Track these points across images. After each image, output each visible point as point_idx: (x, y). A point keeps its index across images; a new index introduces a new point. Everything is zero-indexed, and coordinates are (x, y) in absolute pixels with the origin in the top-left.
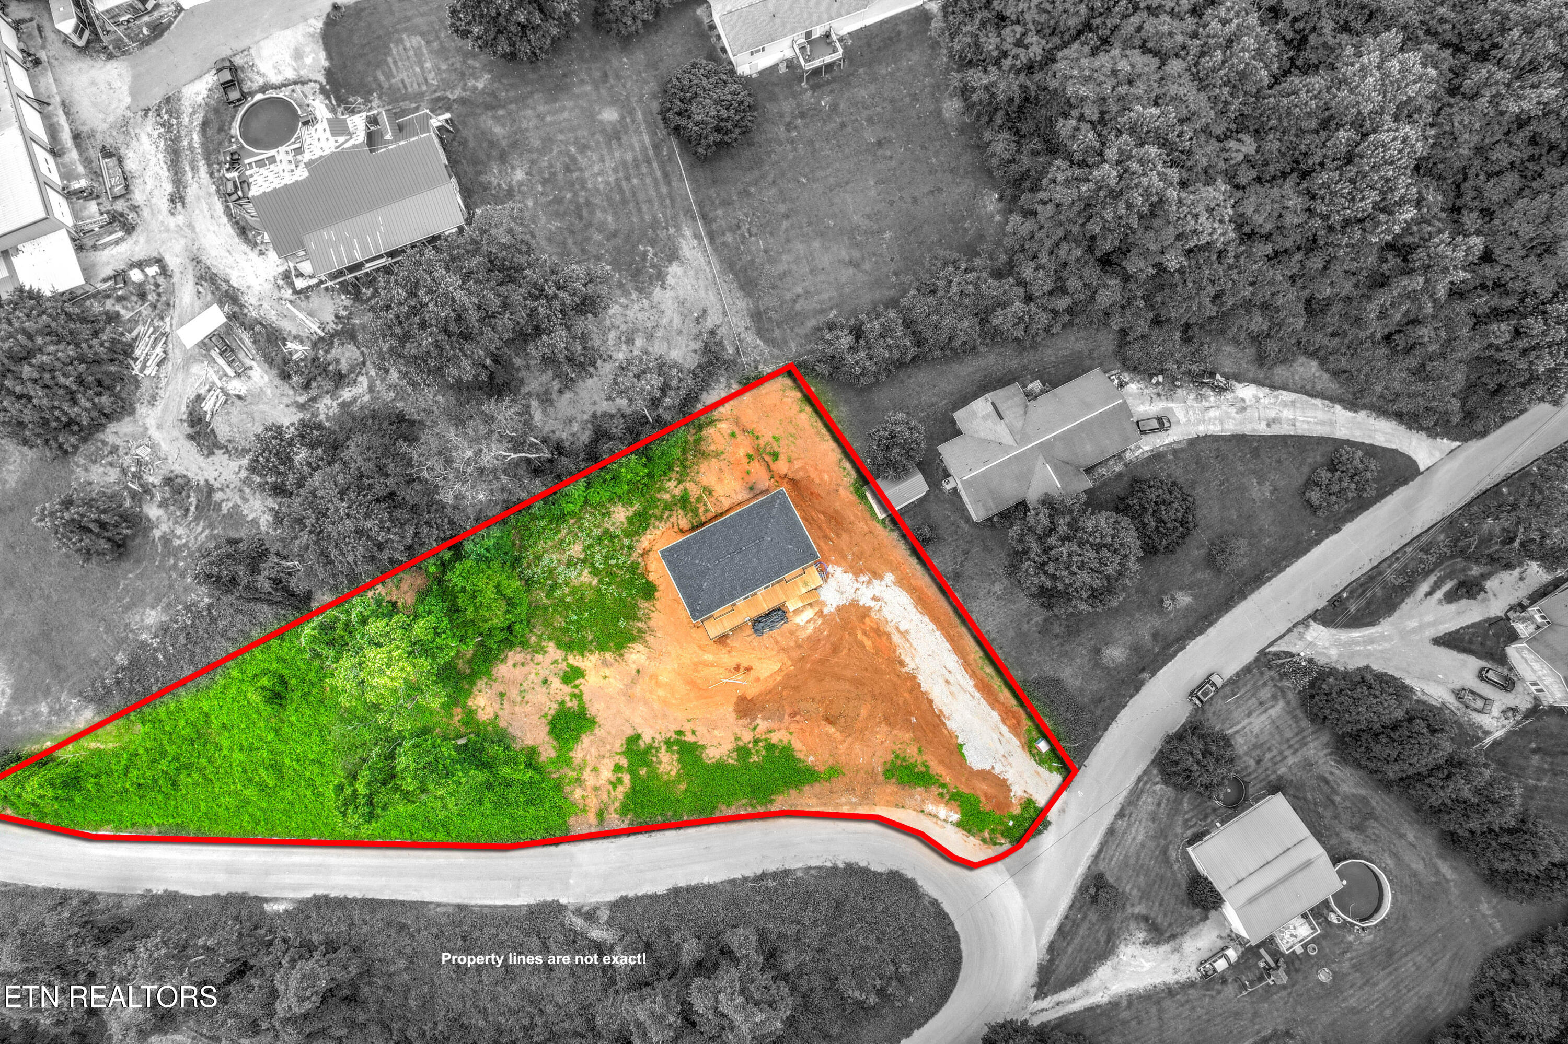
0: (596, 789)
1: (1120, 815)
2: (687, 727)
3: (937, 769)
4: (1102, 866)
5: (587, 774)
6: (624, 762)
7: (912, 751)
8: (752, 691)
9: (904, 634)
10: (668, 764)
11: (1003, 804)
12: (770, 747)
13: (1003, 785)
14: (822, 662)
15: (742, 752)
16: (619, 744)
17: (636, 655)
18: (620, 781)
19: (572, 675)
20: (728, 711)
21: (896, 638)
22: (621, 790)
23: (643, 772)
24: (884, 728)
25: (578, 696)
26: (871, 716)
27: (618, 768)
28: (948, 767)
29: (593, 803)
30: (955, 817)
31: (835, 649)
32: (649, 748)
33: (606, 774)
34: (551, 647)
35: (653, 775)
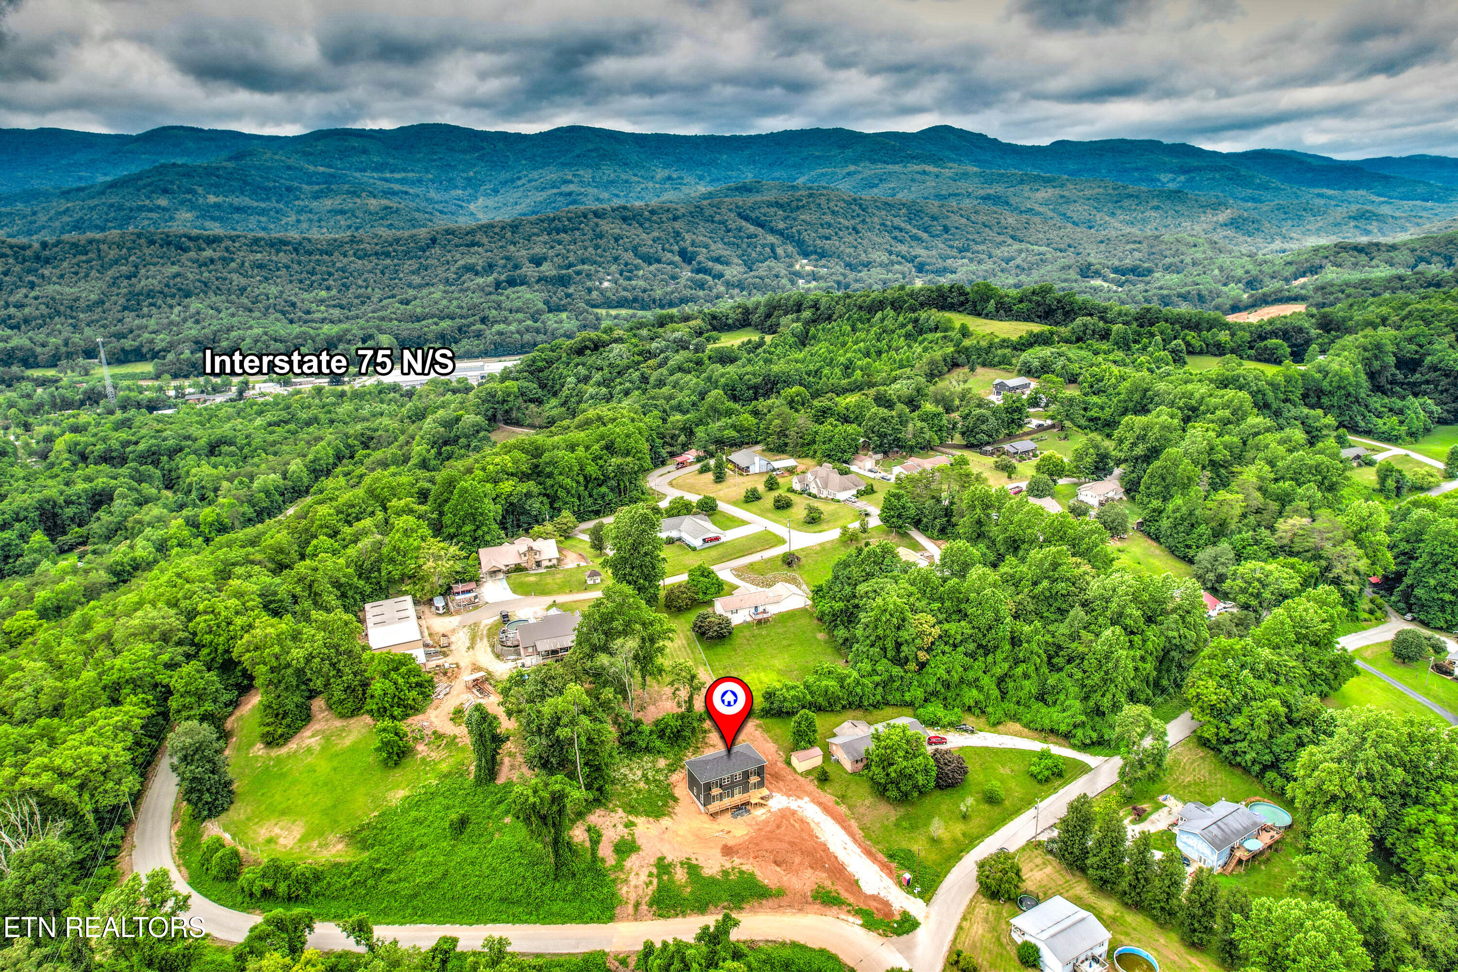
0: (636, 887)
1: (964, 918)
2: (693, 857)
3: (845, 895)
4: (959, 947)
5: (632, 877)
6: (655, 871)
7: (828, 883)
8: (731, 843)
9: (818, 824)
10: (680, 875)
11: (889, 914)
12: (742, 872)
13: (887, 904)
14: (771, 832)
15: (725, 873)
16: (653, 861)
17: (666, 822)
18: (651, 882)
19: (629, 825)
20: (717, 852)
21: (813, 825)
22: (650, 891)
23: (665, 877)
24: (810, 871)
25: (632, 835)
26: (801, 864)
27: (650, 875)
28: (852, 893)
29: (633, 897)
30: (860, 922)
31: (778, 827)
32: (669, 865)
33: (643, 878)
34: (620, 810)
35: (671, 881)
